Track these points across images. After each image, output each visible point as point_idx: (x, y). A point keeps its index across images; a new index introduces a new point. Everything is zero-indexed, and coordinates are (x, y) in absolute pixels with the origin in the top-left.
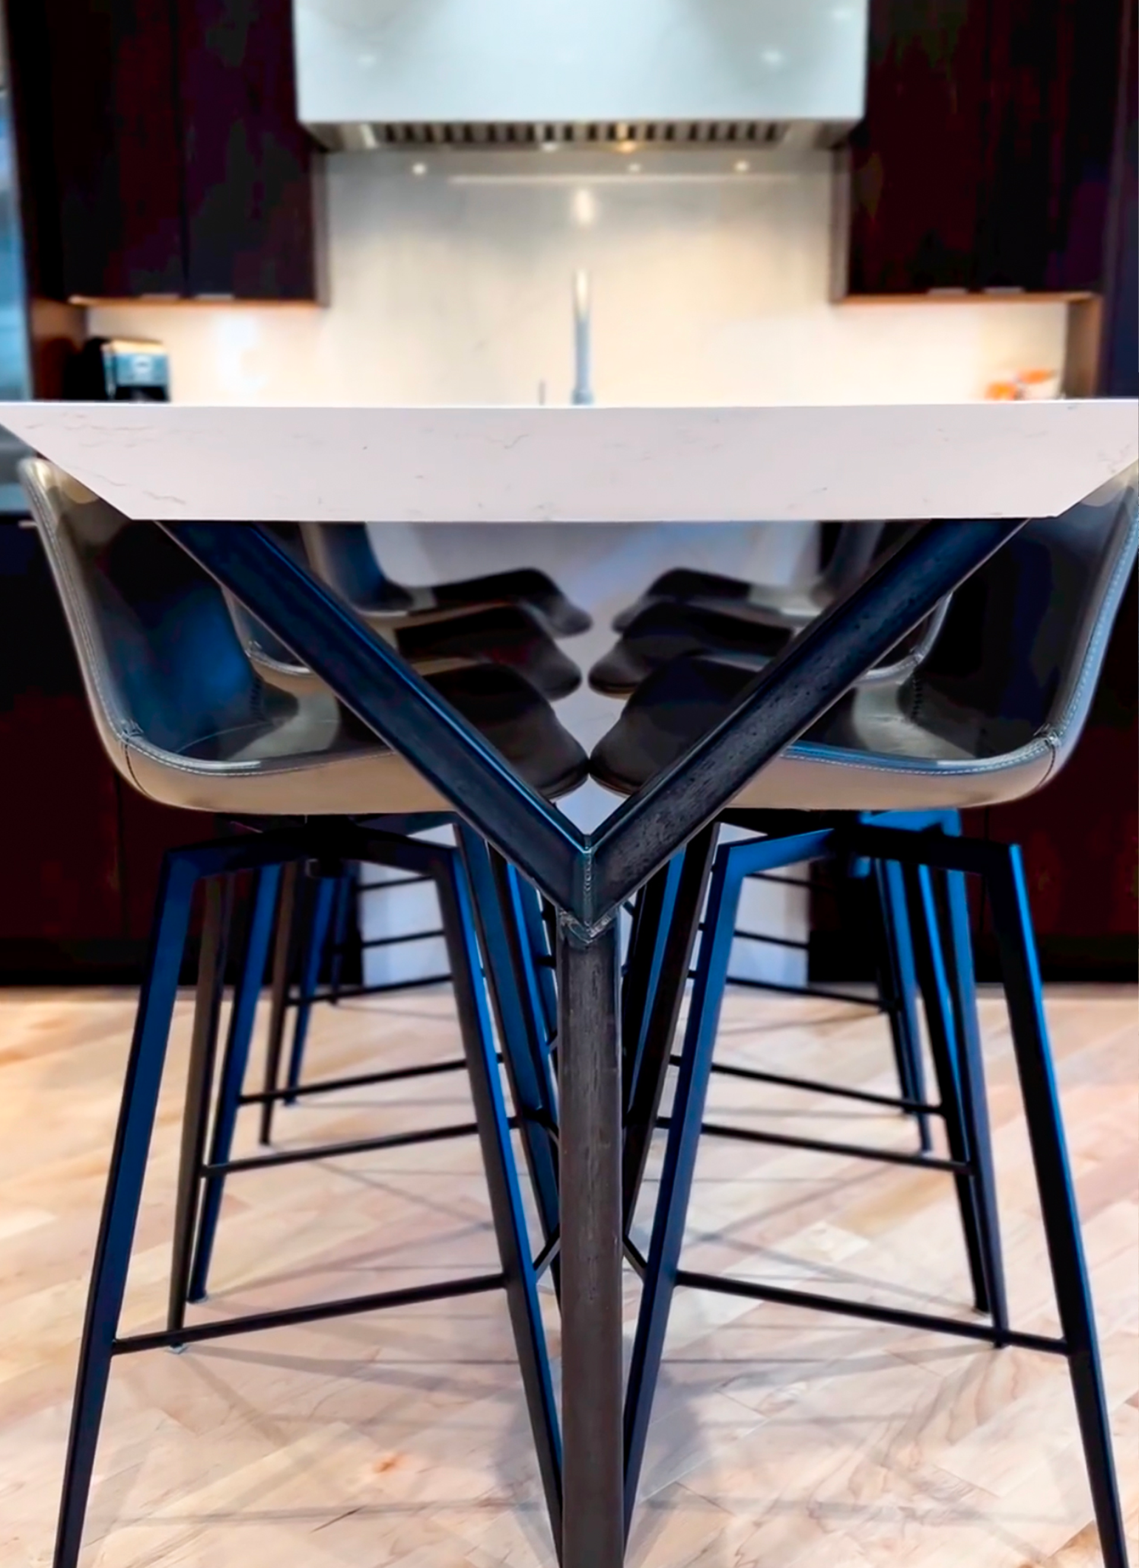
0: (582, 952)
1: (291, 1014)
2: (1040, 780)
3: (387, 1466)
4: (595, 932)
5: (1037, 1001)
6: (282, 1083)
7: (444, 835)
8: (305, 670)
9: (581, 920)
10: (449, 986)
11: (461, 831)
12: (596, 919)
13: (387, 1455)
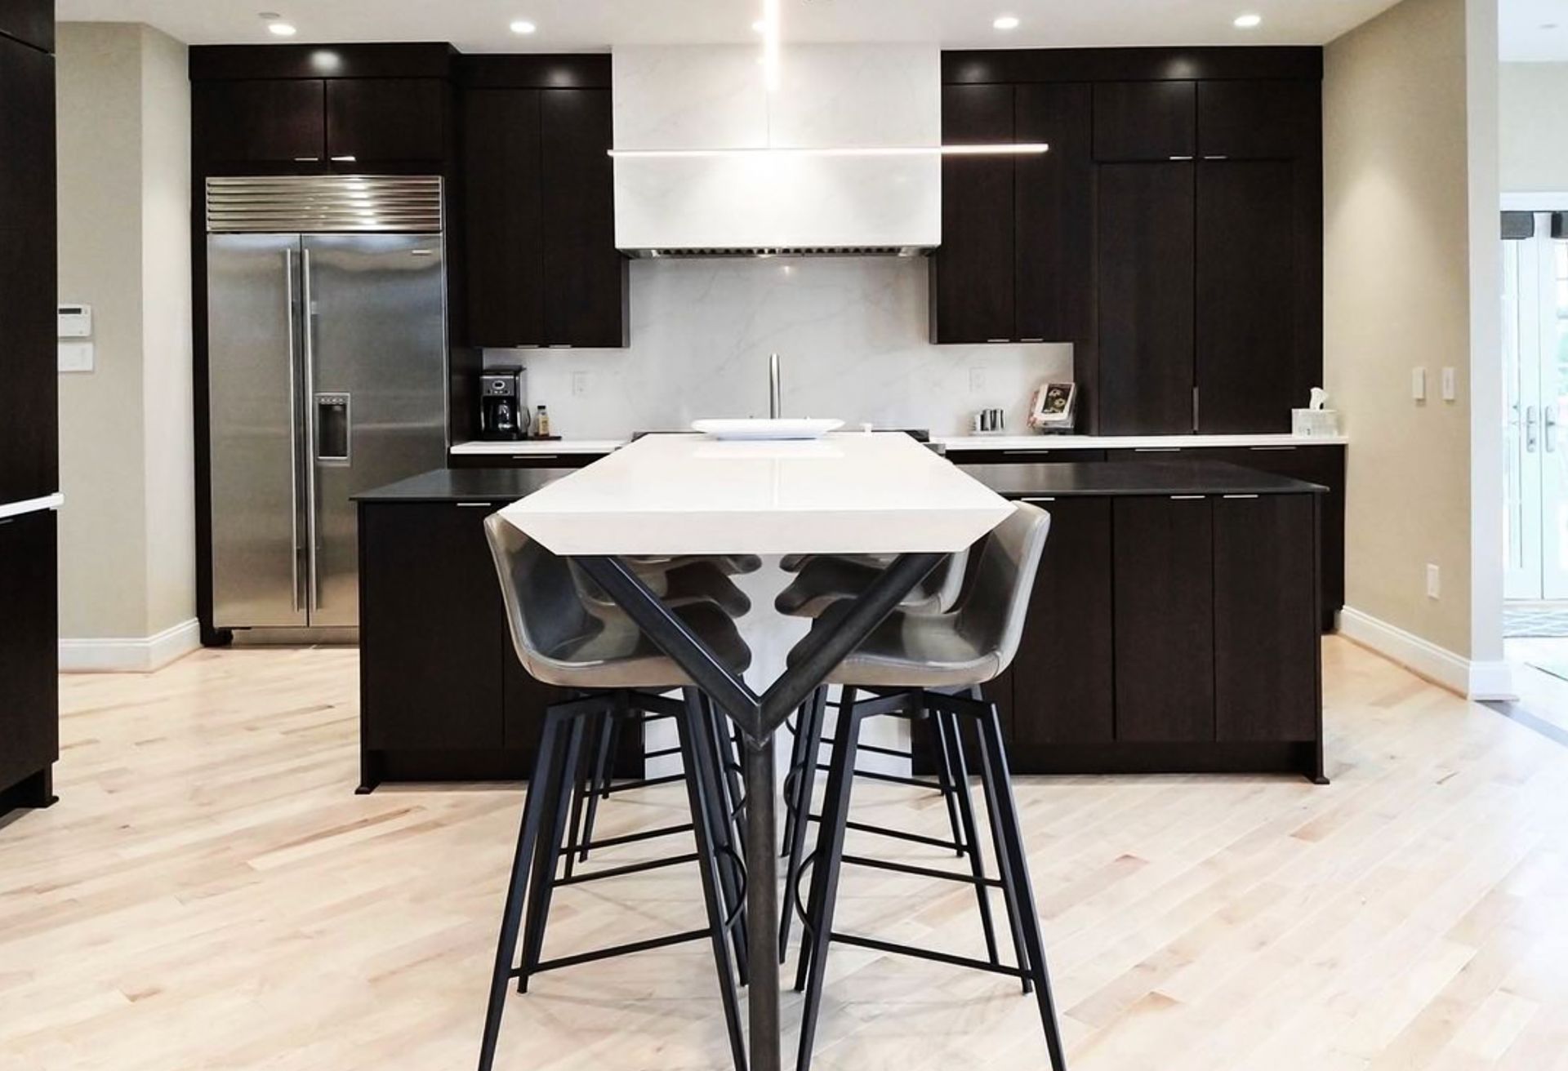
0: (758, 753)
1: (586, 800)
2: (993, 674)
3: (659, 1049)
4: (762, 744)
5: (1009, 787)
6: (579, 842)
7: (677, 695)
8: (613, 604)
9: (754, 736)
10: (684, 781)
11: (685, 690)
12: (762, 739)
13: (658, 1044)
